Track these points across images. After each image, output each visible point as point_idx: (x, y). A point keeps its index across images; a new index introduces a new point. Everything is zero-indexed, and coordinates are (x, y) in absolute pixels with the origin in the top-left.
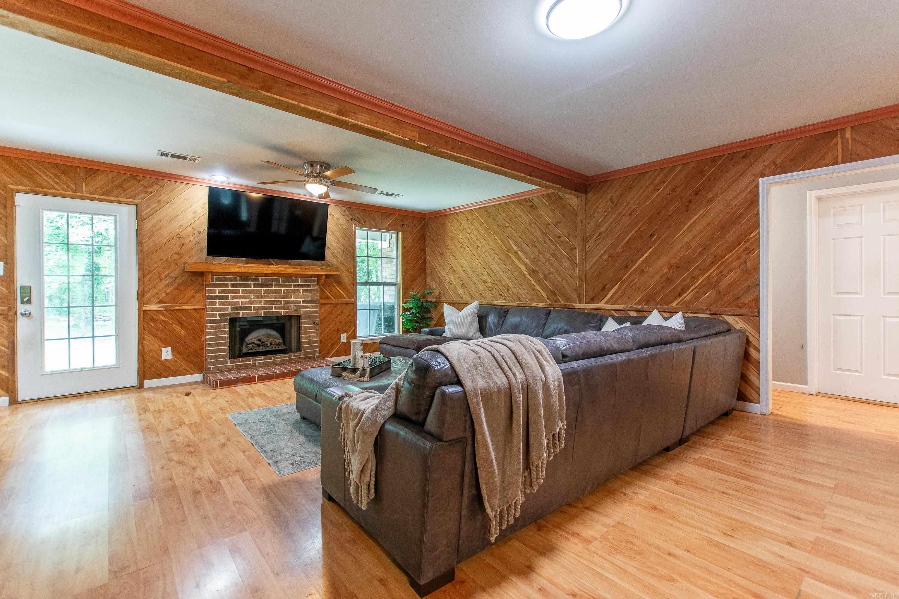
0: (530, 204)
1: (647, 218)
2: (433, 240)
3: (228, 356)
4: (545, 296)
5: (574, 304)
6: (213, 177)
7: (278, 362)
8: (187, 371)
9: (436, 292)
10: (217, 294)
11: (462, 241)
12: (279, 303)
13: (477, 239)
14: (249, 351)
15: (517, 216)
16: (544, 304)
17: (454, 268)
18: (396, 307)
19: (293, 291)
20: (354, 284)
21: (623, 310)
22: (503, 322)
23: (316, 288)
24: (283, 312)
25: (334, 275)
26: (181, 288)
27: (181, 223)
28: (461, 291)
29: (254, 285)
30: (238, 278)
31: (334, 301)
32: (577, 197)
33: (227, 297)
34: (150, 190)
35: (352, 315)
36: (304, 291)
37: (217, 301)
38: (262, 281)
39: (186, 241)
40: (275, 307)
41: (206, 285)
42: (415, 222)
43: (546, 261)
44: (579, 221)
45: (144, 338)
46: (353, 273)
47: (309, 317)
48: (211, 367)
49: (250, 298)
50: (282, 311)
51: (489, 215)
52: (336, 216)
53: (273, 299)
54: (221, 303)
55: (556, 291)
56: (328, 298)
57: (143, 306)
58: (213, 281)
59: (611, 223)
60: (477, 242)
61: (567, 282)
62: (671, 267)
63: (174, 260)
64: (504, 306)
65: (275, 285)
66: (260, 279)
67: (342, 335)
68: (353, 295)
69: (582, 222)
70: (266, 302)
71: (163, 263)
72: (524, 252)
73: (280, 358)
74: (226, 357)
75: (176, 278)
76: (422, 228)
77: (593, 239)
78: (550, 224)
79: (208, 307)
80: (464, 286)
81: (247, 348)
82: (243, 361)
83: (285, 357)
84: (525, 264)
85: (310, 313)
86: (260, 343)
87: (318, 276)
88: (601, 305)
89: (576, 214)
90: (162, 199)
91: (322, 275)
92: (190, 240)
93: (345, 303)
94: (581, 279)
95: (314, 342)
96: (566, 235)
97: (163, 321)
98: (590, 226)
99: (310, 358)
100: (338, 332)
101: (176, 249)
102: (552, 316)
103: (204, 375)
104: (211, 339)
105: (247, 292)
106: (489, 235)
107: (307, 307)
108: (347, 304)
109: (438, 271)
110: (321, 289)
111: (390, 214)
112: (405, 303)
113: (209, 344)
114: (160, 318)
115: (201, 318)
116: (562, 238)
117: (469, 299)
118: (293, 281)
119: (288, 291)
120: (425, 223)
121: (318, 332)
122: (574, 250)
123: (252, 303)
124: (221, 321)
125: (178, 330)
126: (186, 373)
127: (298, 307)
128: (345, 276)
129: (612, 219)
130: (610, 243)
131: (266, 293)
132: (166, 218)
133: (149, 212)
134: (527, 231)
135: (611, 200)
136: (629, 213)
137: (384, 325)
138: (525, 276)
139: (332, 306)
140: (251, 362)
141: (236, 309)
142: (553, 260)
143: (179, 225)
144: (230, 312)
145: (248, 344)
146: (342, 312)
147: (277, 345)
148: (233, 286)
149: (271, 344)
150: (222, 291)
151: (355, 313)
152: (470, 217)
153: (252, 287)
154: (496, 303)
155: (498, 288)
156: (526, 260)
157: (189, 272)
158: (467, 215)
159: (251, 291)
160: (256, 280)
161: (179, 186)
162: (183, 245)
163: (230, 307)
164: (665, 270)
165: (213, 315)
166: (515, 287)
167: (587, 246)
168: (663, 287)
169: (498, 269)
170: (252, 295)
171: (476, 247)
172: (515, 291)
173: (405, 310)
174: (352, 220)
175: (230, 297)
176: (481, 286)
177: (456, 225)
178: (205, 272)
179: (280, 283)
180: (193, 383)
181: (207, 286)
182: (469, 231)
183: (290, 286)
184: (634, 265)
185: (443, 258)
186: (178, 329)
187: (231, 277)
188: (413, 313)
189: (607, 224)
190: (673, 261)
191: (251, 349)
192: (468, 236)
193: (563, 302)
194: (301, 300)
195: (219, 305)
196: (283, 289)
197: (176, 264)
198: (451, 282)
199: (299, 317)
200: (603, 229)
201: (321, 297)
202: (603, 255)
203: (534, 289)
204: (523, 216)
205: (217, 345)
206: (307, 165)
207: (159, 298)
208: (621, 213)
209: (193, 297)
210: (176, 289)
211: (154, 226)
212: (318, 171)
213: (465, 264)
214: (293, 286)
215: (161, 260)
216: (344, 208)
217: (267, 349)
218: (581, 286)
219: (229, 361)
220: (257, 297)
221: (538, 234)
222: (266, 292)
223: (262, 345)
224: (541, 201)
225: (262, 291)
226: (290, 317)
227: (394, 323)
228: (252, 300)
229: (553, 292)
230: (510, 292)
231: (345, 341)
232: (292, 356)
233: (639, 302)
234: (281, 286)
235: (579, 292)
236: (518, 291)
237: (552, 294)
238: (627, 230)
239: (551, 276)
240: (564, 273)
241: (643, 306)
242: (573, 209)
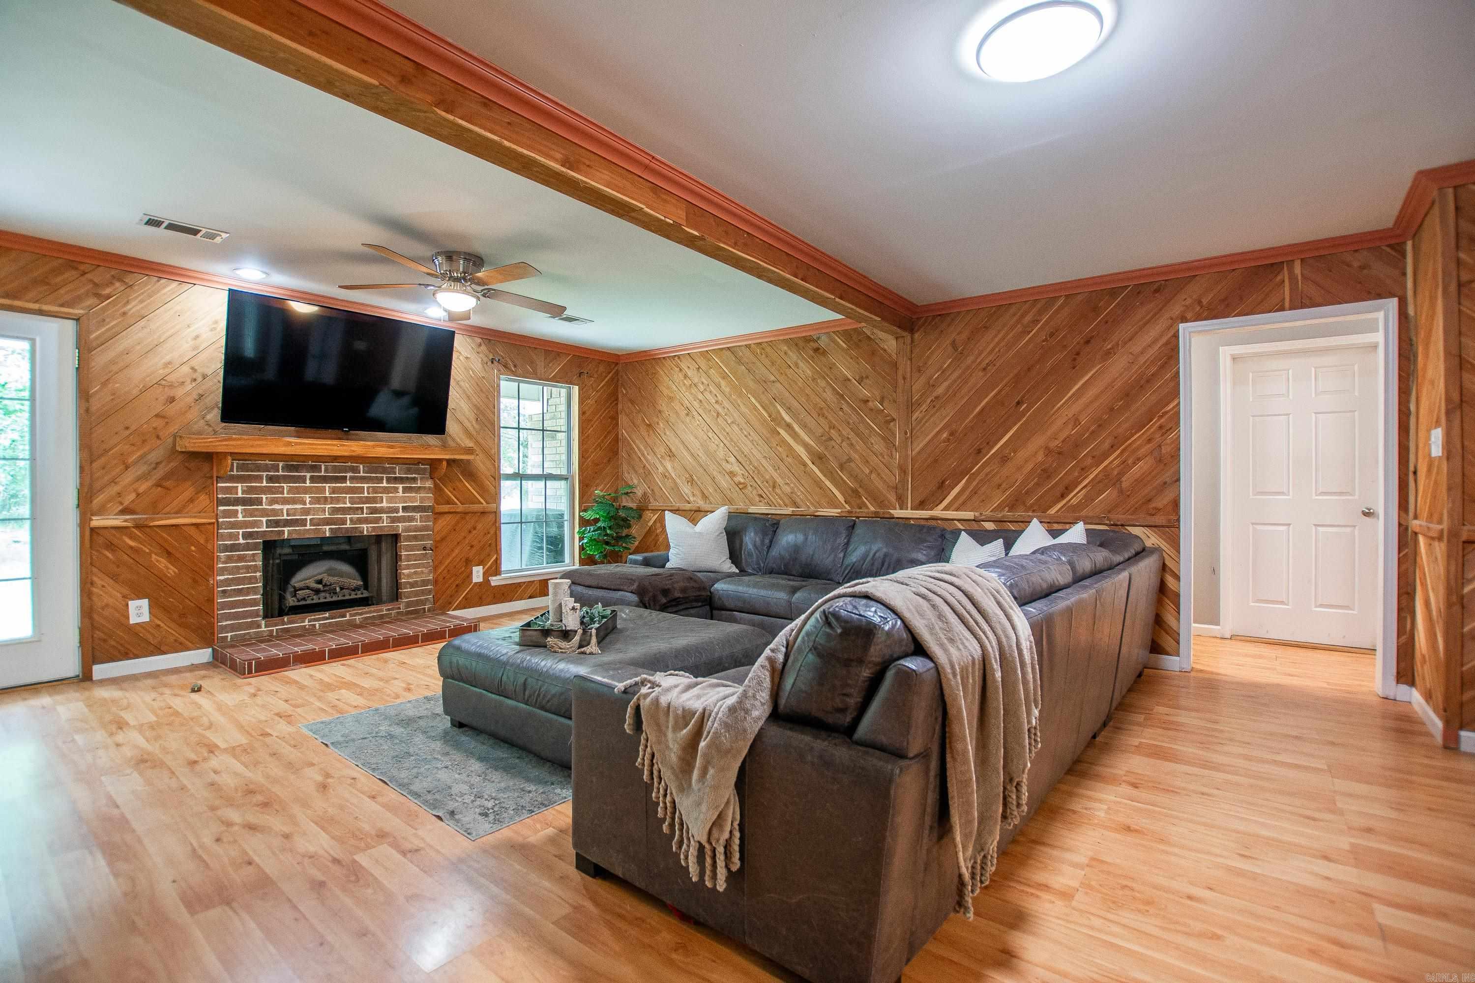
0: (815, 345)
1: (1012, 375)
2: (632, 402)
3: (261, 613)
4: (841, 498)
5: (891, 511)
6: (238, 272)
7: (358, 622)
8: (181, 644)
9: (639, 492)
10: (240, 495)
11: (689, 405)
12: (360, 511)
13: (717, 402)
14: (297, 604)
15: (791, 365)
16: (840, 510)
17: (673, 449)
18: (566, 517)
19: (386, 490)
20: (497, 477)
21: (974, 520)
22: (771, 542)
23: (429, 484)
24: (366, 529)
25: (461, 460)
26: (167, 484)
27: (168, 358)
28: (686, 489)
29: (312, 478)
30: (281, 464)
31: (460, 508)
32: (897, 338)
33: (259, 502)
34: (107, 291)
35: (492, 532)
36: (405, 490)
37: (240, 508)
38: (326, 471)
39: (179, 392)
40: (351, 519)
41: (217, 477)
42: (601, 368)
43: (843, 441)
44: (900, 377)
45: (92, 583)
46: (494, 458)
47: (415, 538)
48: (229, 634)
49: (305, 504)
50: (365, 526)
51: (740, 361)
52: (466, 354)
53: (348, 505)
54: (246, 513)
55: (860, 490)
56: (449, 502)
57: (91, 520)
58: (232, 470)
59: (955, 381)
60: (716, 406)
61: (879, 474)
62: (1048, 451)
63: (155, 429)
64: (768, 514)
65: (352, 478)
66: (323, 467)
67: (475, 569)
68: (495, 497)
69: (904, 378)
70: (335, 511)
71: (130, 434)
72: (804, 426)
73: (361, 614)
74: (258, 616)
75: (157, 464)
76: (612, 379)
77: (924, 407)
78: (849, 380)
79: (221, 520)
80: (691, 481)
81: (295, 596)
82: (290, 622)
83: (370, 612)
84: (806, 446)
85: (417, 529)
86: (320, 586)
87: (434, 464)
88: (938, 512)
89: (895, 365)
90: (131, 309)
91: (440, 460)
92: (186, 392)
93: (482, 510)
94: (903, 470)
95: (425, 583)
96: (878, 398)
97: (131, 547)
98: (919, 385)
99: (416, 612)
100: (468, 563)
101: (158, 408)
102: (859, 531)
103: (214, 650)
104: (227, 582)
105: (297, 490)
106: (740, 395)
107: (411, 519)
108: (483, 513)
109: (643, 455)
110: (436, 485)
111: (559, 354)
112: (585, 511)
113: (224, 592)
114: (125, 542)
115: (207, 541)
116: (870, 403)
117: (701, 503)
118: (385, 471)
119: (375, 490)
120: (617, 373)
121: (431, 564)
122: (892, 424)
123: (307, 512)
124: (247, 547)
125: (161, 566)
126: (179, 647)
127: (394, 520)
128: (479, 462)
129: (954, 376)
130: (951, 415)
131: (333, 493)
132: (138, 347)
133: (103, 333)
134: (808, 391)
135: (954, 344)
136: (984, 364)
137: (548, 550)
138: (805, 465)
139: (458, 517)
140: (306, 623)
141: (277, 523)
142: (855, 439)
143: (163, 361)
144: (264, 529)
145: (296, 590)
146: (475, 528)
147: (354, 590)
148: (270, 479)
149: (342, 589)
150: (250, 490)
151: (498, 529)
152: (703, 363)
153: (308, 481)
154: (752, 509)
155: (755, 485)
156: (807, 439)
157: (182, 452)
158: (698, 360)
159: (306, 491)
160: (316, 468)
161: (164, 287)
162: (172, 400)
163: (264, 519)
164: (1040, 457)
165: (231, 536)
166: (787, 484)
167: (914, 417)
168: (1038, 484)
169: (755, 452)
170: (307, 498)
171: (715, 415)
172: (787, 489)
173: (584, 522)
174: (492, 362)
175: (264, 500)
176: (724, 482)
177: (678, 376)
178: (217, 453)
179: (362, 474)
180: (193, 668)
181: (219, 479)
182: (702, 388)
183: (380, 480)
184: (992, 447)
185: (651, 432)
186: (162, 563)
187: (267, 462)
188: (600, 528)
189: (946, 384)
190: (1053, 444)
191: (304, 599)
192: (700, 397)
193: (872, 509)
194: (401, 505)
195: (243, 517)
196: (366, 485)
197: (158, 437)
198: (667, 474)
199: (396, 538)
200: (940, 390)
201: (437, 502)
202: (940, 431)
203: (821, 485)
204: (801, 364)
205: (240, 592)
206: (440, 258)
207: (121, 503)
208: (968, 367)
209: (191, 500)
210: (158, 485)
211: (113, 362)
212: (461, 270)
213: (694, 444)
214: (385, 481)
215: (127, 428)
216: (479, 340)
217: (335, 598)
218: (903, 481)
219: (263, 622)
220: (317, 501)
221: (829, 395)
222: (333, 491)
223: (324, 591)
224: (834, 341)
225: (327, 489)
226: (378, 539)
227: (563, 546)
228: (308, 506)
229: (855, 492)
230: (778, 491)
231: (481, 580)
232: (384, 609)
233: (1000, 508)
234: (363, 479)
235: (900, 491)
236: (792, 488)
237: (853, 495)
238: (980, 393)
239: (852, 464)
240: (874, 460)
241: (1006, 513)
242: (890, 356)
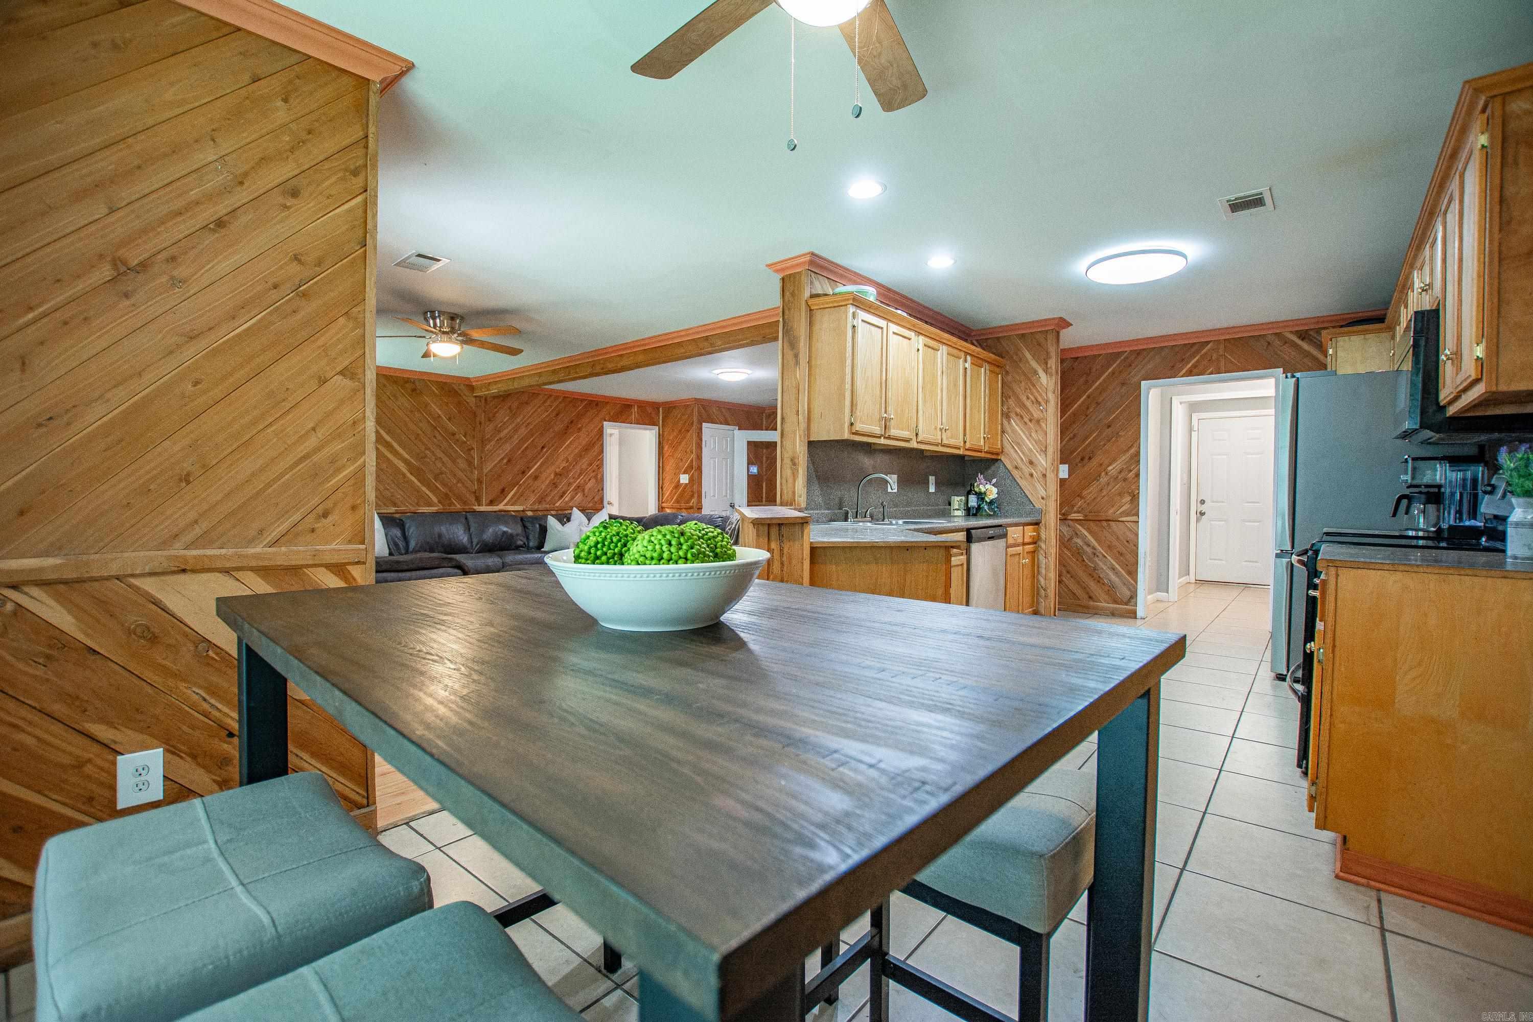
4: (435, 499)
5: (473, 507)
16: (436, 508)
32: (476, 398)
43: (436, 459)
44: (478, 423)
55: (450, 494)
59: (510, 431)
61: (463, 484)
77: (493, 443)
78: (441, 418)
84: (405, 461)
88: (501, 507)
89: (475, 414)
94: (480, 481)
96: (463, 433)
116: (457, 436)
122: (472, 452)
129: (510, 428)
130: (510, 449)
135: (511, 410)
138: (404, 475)
142: (445, 459)
156: (407, 456)
167: (488, 449)
184: (530, 471)
189: (505, 431)
200: (502, 435)
202: (502, 459)
203: (418, 491)
204: (401, 400)
218: (480, 489)
221: (425, 426)
229: (446, 495)
233: (534, 503)
235: (477, 495)
236: (392, 493)
237: (444, 498)
238: (523, 440)
239: (444, 476)
240: (460, 474)
241: (536, 507)
242: (471, 408)
